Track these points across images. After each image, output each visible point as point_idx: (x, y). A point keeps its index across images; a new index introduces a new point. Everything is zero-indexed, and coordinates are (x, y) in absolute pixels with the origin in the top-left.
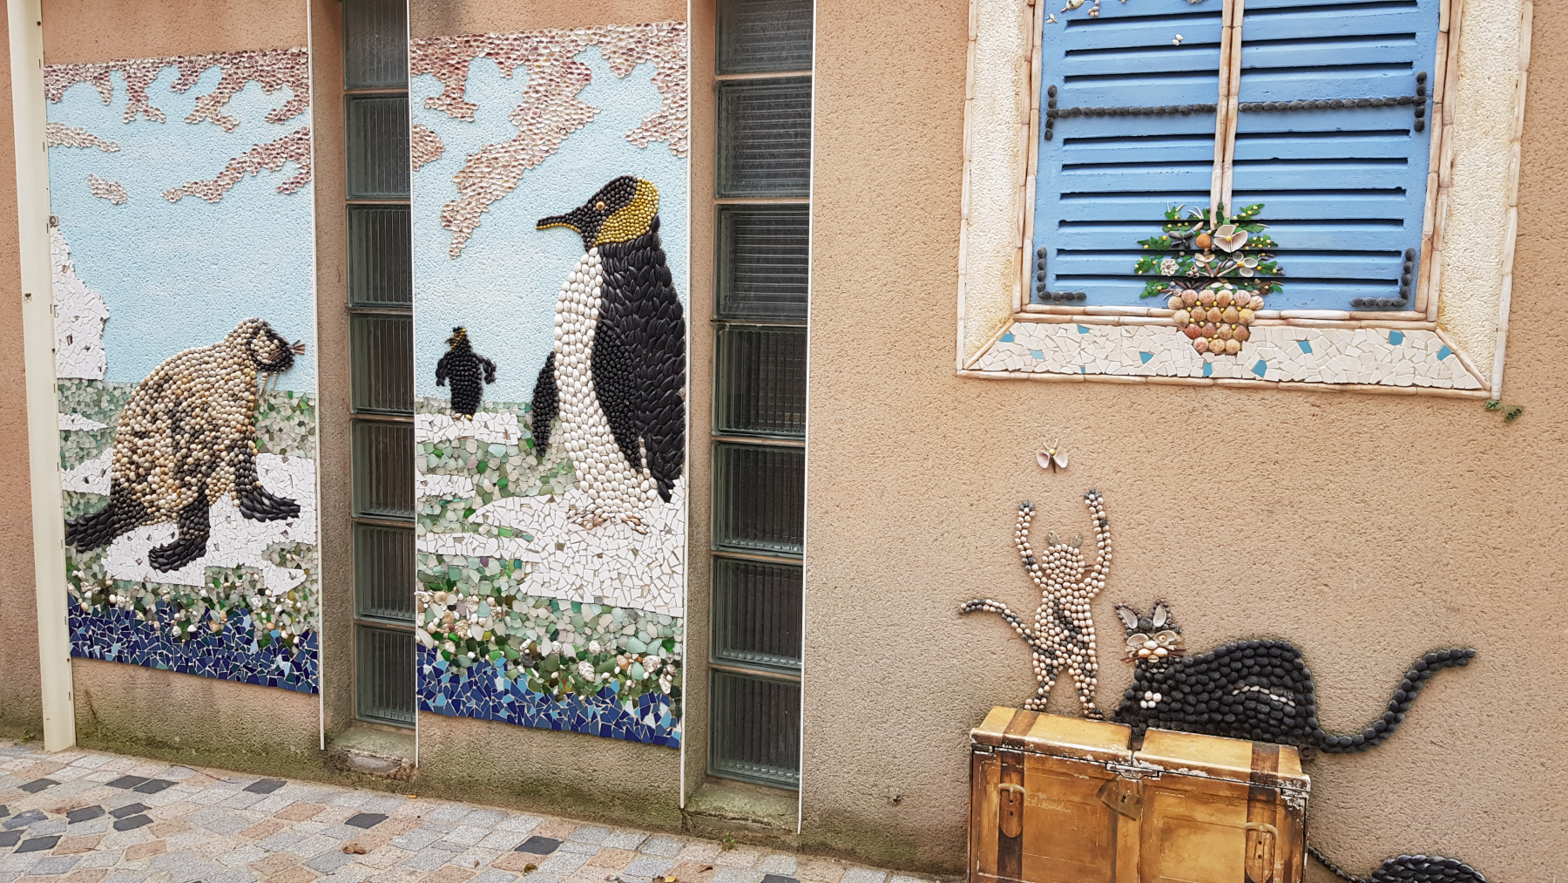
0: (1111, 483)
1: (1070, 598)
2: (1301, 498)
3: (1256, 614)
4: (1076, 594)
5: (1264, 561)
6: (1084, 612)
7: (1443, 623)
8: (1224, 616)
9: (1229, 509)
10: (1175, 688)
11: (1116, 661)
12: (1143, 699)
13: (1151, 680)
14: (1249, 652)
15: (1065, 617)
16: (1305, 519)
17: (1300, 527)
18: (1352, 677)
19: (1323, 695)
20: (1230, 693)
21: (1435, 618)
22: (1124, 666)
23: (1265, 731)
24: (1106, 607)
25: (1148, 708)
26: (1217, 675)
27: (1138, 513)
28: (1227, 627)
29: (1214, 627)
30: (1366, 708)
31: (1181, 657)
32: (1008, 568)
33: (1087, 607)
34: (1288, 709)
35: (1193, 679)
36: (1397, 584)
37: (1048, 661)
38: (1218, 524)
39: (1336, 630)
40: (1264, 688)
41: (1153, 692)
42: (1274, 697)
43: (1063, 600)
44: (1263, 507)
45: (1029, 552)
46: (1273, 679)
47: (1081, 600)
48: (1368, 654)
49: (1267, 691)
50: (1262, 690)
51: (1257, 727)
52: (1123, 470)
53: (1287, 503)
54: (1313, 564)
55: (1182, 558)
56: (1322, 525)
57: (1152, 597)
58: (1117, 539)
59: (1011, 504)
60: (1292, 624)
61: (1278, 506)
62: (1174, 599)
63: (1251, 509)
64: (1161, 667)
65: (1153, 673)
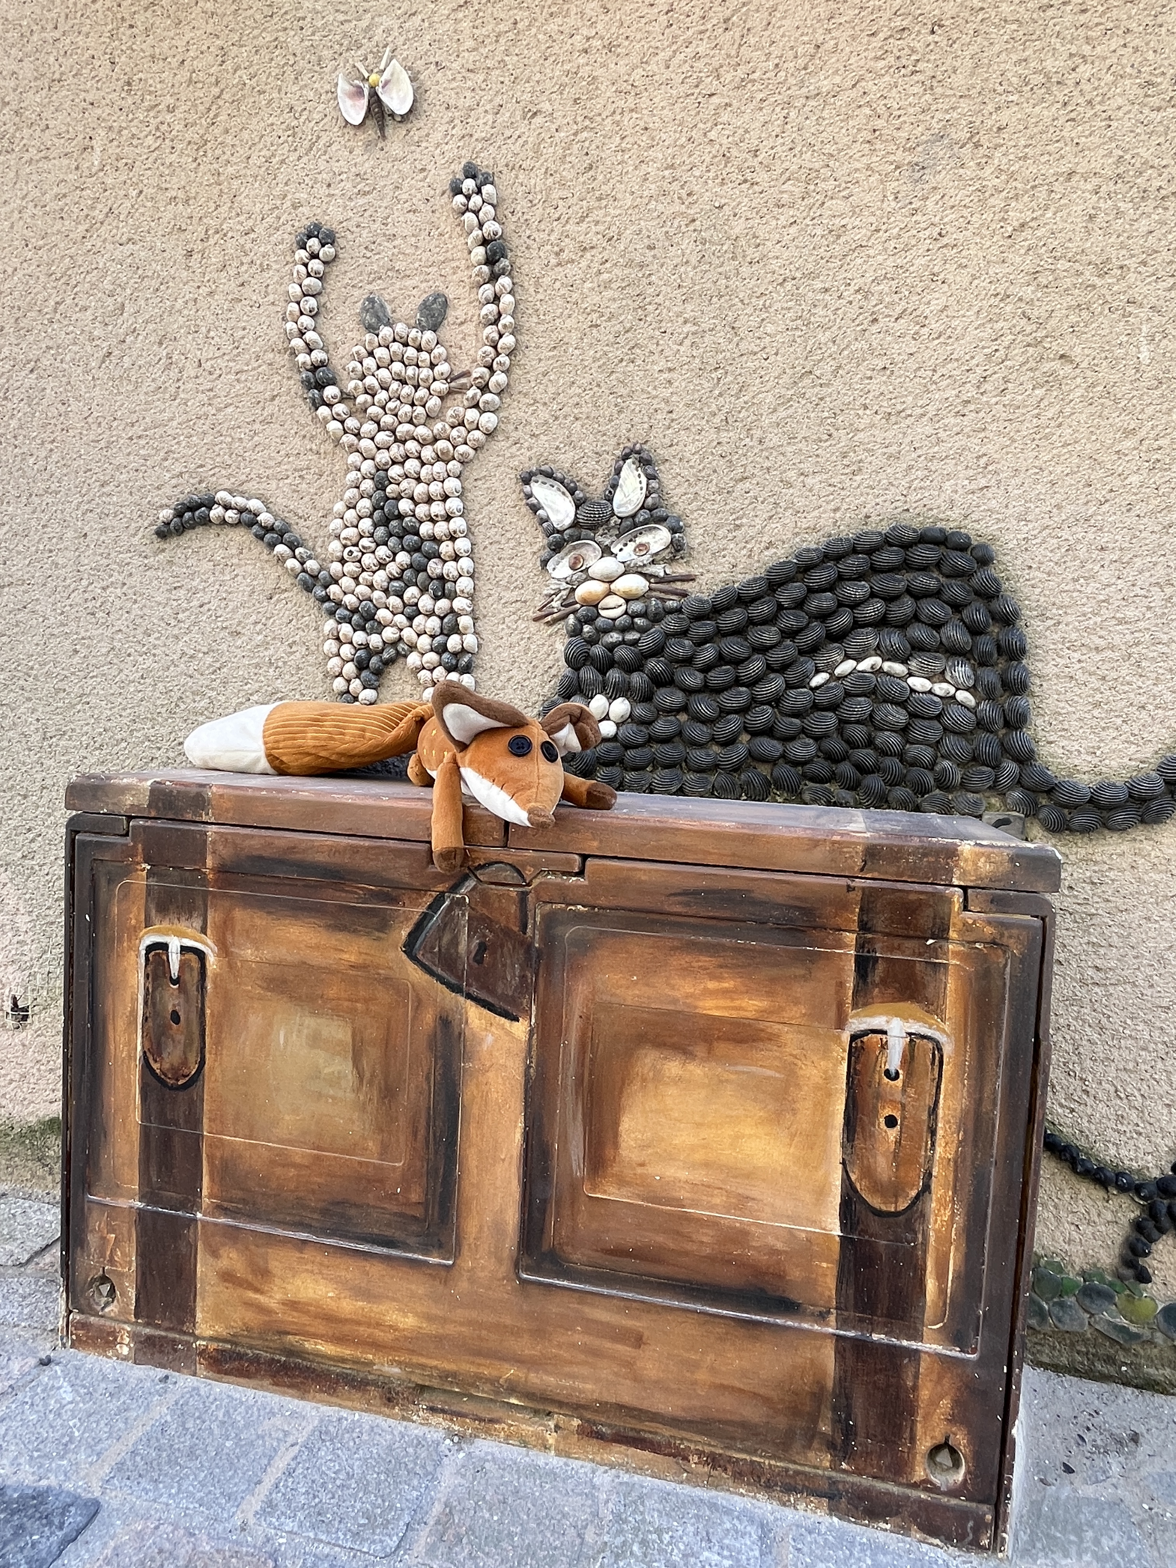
0: (517, 148)
1: (412, 465)
2: (1004, 117)
3: (878, 460)
4: (427, 453)
5: (899, 310)
6: (445, 498)
8: (792, 475)
9: (811, 177)
10: (664, 681)
11: (522, 625)
13: (604, 666)
14: (854, 563)
15: (400, 517)
16: (1012, 176)
17: (997, 201)
18: (1130, 614)
19: (1049, 669)
20: (803, 682)
26: (769, 635)
27: (582, 219)
28: (800, 503)
29: (763, 510)
31: (684, 595)
32: (271, 408)
33: (452, 484)
34: (954, 713)
35: (708, 653)
37: (359, 637)
38: (783, 220)
39: (1088, 485)
40: (893, 660)
41: (611, 698)
43: (395, 471)
44: (899, 156)
45: (318, 355)
46: (918, 633)
47: (439, 467)
49: (898, 668)
50: (887, 666)
51: (873, 770)
52: (546, 107)
53: (964, 135)
54: (1030, 303)
55: (688, 328)
56: (1057, 187)
57: (613, 441)
58: (530, 293)
59: (277, 236)
60: (970, 479)
61: (939, 150)
62: (667, 441)
63: (868, 168)
64: (631, 627)
65: (611, 647)
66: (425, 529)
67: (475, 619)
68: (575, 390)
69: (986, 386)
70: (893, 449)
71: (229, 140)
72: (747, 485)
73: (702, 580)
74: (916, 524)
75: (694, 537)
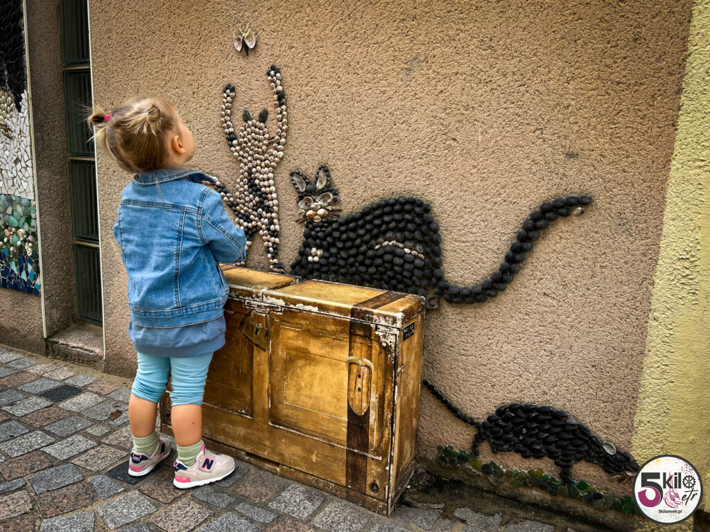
1: (259, 168)
2: (435, 52)
3: (396, 173)
4: (263, 164)
5: (402, 121)
6: (268, 180)
7: (561, 171)
8: (370, 177)
9: (376, 72)
10: (334, 245)
11: (293, 223)
12: (311, 255)
13: (316, 238)
14: (387, 209)
15: (256, 185)
16: (438, 73)
17: (433, 82)
18: (474, 230)
19: (448, 248)
20: (372, 248)
21: (553, 165)
22: (298, 227)
23: (400, 282)
24: (284, 175)
25: (314, 262)
26: (361, 232)
27: (307, 85)
28: (373, 187)
29: (362, 189)
30: (486, 260)
31: (338, 216)
32: (219, 146)
33: (271, 175)
34: (417, 261)
36: (519, 132)
37: (245, 224)
38: (367, 88)
39: (461, 185)
40: (399, 242)
41: (317, 249)
42: (407, 250)
44: (402, 66)
45: (231, 130)
46: (407, 233)
47: (266, 169)
48: (489, 206)
49: (401, 245)
50: (397, 244)
51: (394, 278)
52: (295, 45)
53: (422, 58)
54: (443, 119)
55: (339, 125)
56: (452, 78)
57: (317, 163)
58: (292, 111)
59: (218, 88)
60: (424, 181)
61: (415, 63)
62: (333, 163)
63: (393, 70)
64: (323, 226)
65: (317, 232)
66: (263, 189)
67: (279, 220)
68: (306, 144)
69: (429, 149)
70: (400, 170)
71: (203, 54)
72: (357, 180)
73: (344, 211)
74: (407, 196)
75: (342, 197)
